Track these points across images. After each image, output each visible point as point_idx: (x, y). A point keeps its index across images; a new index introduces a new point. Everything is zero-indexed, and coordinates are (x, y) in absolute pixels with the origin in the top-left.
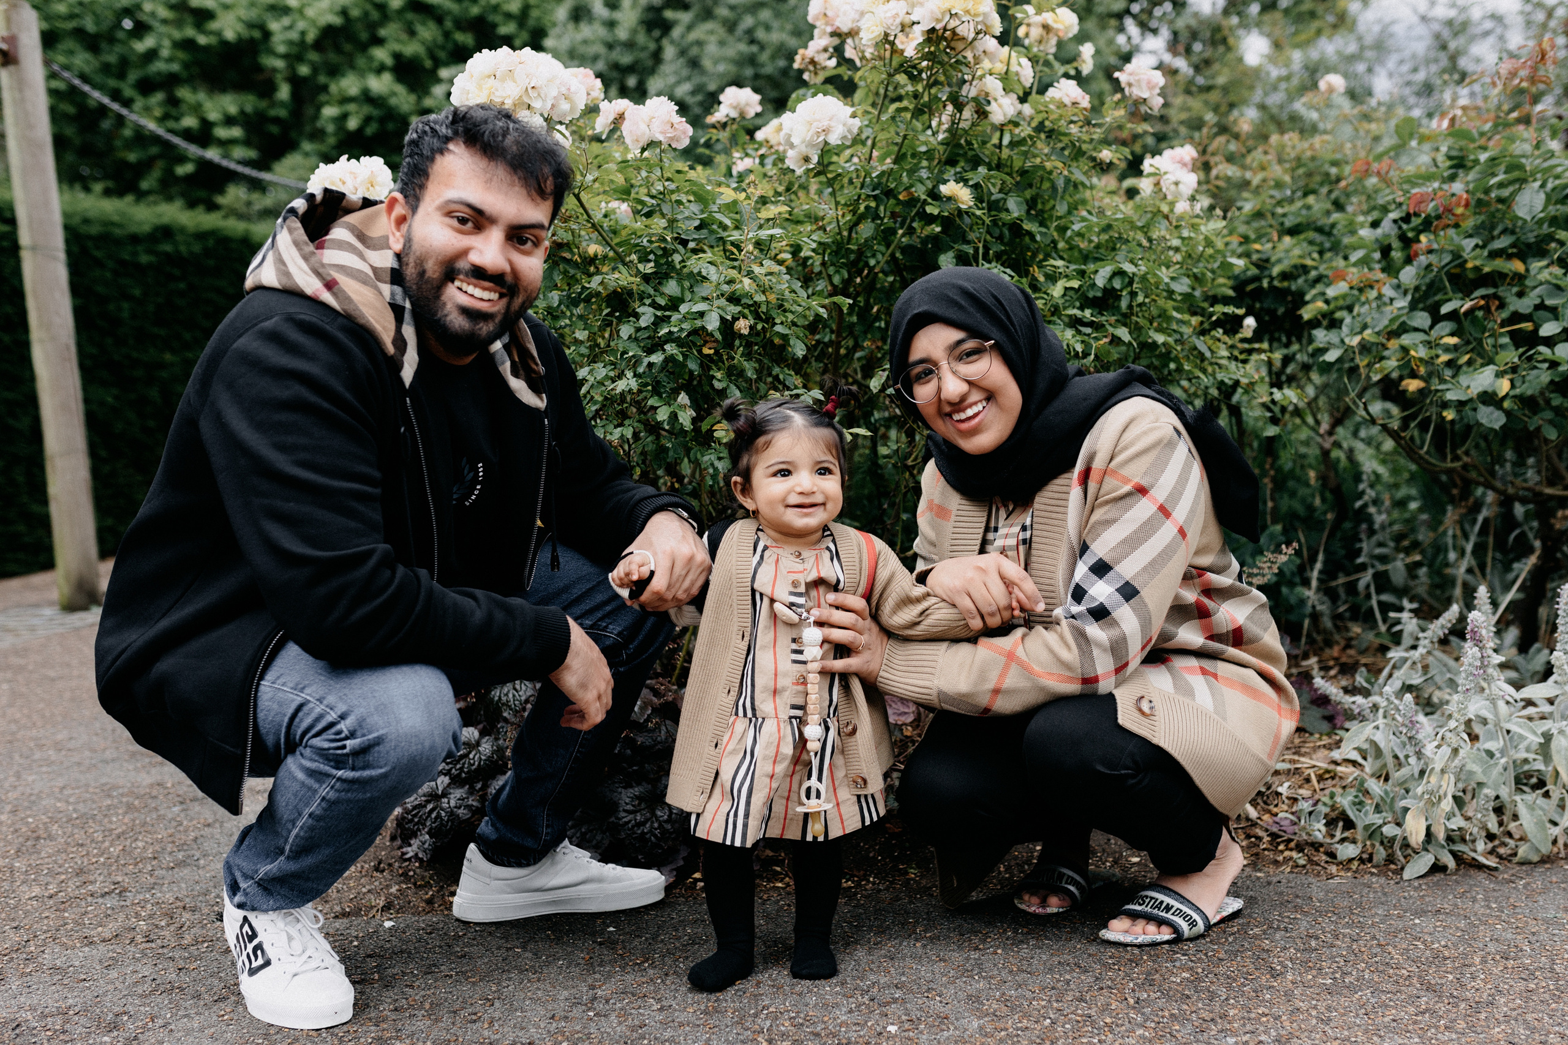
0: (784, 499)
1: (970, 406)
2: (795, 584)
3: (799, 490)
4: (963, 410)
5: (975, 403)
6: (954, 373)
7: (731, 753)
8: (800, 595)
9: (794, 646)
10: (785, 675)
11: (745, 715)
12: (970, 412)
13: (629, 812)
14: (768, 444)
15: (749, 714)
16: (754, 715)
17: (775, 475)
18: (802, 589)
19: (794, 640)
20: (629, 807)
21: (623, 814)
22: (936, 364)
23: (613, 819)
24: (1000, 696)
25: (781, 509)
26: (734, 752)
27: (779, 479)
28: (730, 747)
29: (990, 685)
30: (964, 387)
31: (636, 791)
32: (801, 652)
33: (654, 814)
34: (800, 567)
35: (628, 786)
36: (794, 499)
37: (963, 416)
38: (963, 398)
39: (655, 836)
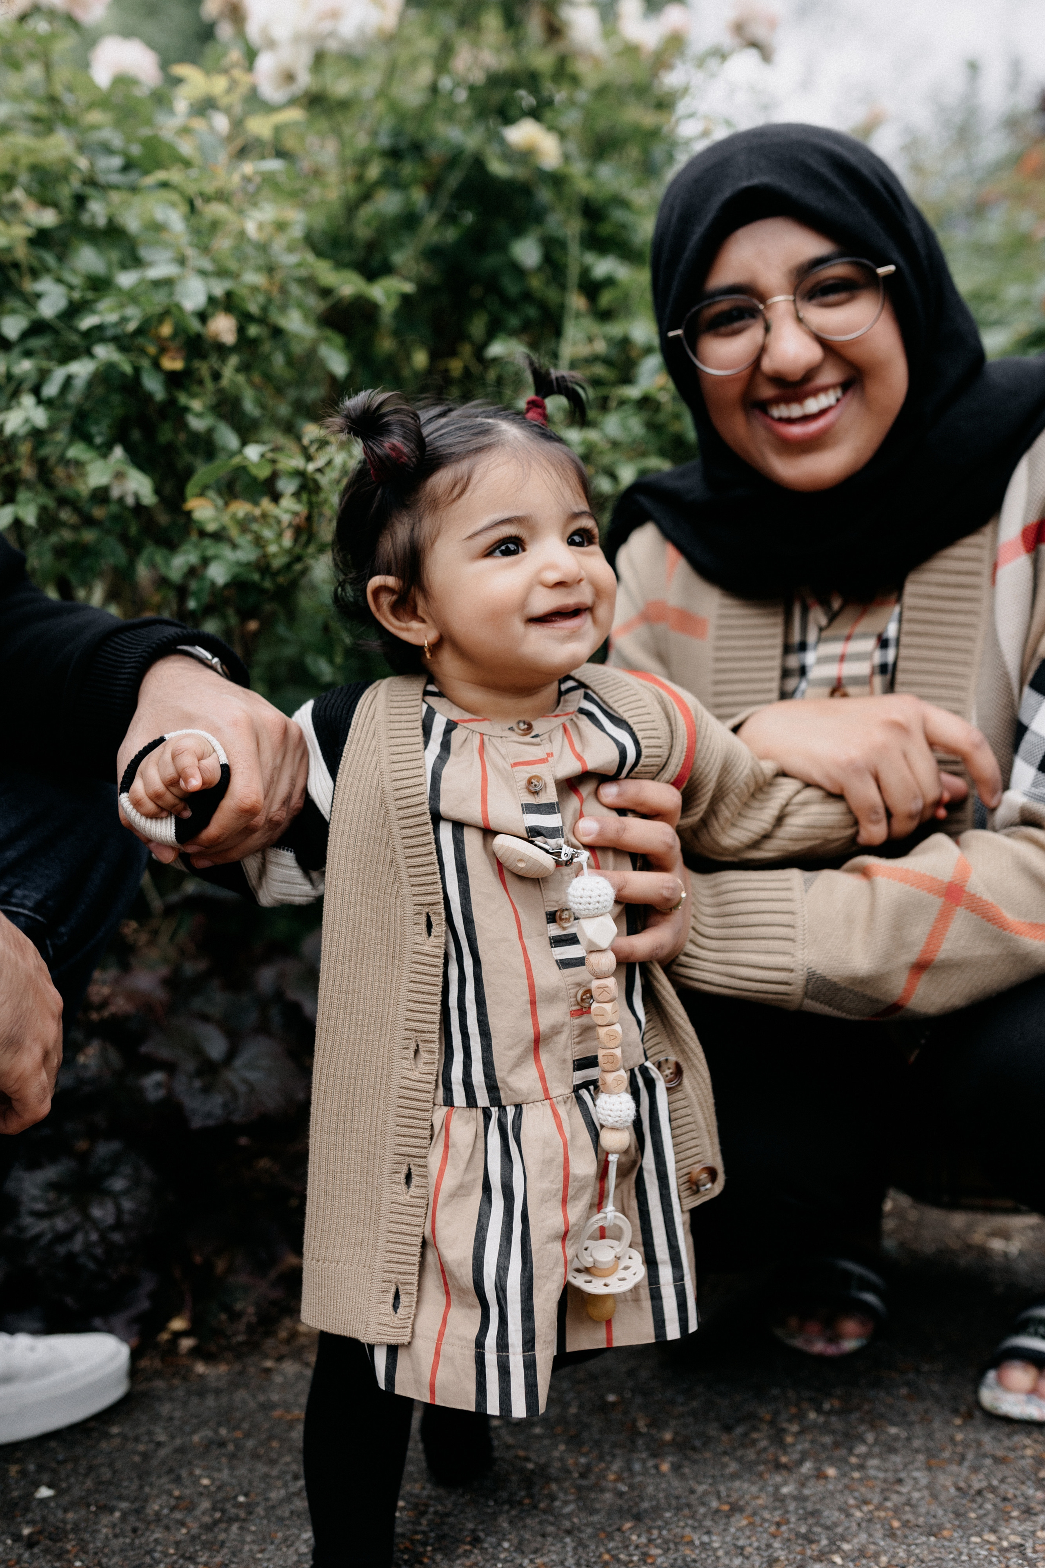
0: (523, 604)
1: (815, 393)
2: (533, 787)
3: (553, 577)
4: (800, 398)
5: (825, 389)
6: (800, 320)
7: (453, 1195)
8: (549, 809)
9: (554, 930)
10: (553, 997)
11: (471, 1101)
12: (812, 405)
13: (39, 1215)
14: (462, 486)
15: (483, 1099)
16: (495, 1099)
17: (489, 553)
18: (550, 795)
19: (552, 917)
20: (40, 1206)
21: (27, 1220)
22: (762, 298)
23: (10, 1231)
24: (925, 977)
25: (518, 626)
26: (461, 1191)
27: (498, 562)
28: (449, 1182)
29: (912, 956)
30: (812, 353)
31: (51, 1173)
32: (572, 940)
33: (87, 1216)
34: (538, 752)
35: (34, 1165)
36: (544, 602)
37: (795, 411)
38: (810, 373)
39: (94, 1258)
